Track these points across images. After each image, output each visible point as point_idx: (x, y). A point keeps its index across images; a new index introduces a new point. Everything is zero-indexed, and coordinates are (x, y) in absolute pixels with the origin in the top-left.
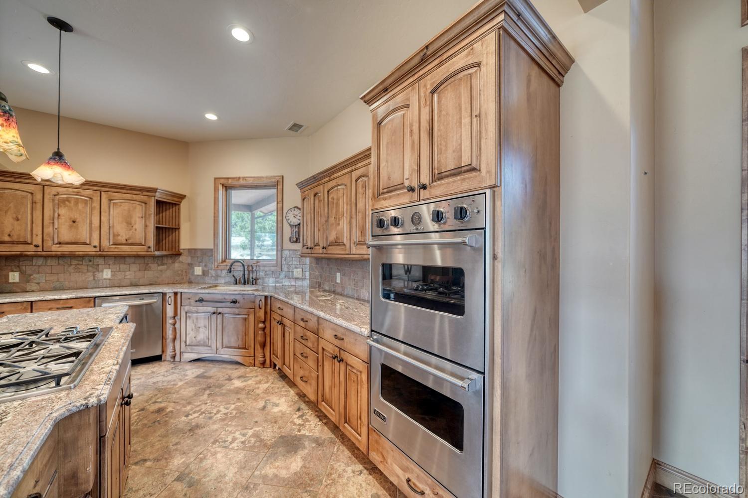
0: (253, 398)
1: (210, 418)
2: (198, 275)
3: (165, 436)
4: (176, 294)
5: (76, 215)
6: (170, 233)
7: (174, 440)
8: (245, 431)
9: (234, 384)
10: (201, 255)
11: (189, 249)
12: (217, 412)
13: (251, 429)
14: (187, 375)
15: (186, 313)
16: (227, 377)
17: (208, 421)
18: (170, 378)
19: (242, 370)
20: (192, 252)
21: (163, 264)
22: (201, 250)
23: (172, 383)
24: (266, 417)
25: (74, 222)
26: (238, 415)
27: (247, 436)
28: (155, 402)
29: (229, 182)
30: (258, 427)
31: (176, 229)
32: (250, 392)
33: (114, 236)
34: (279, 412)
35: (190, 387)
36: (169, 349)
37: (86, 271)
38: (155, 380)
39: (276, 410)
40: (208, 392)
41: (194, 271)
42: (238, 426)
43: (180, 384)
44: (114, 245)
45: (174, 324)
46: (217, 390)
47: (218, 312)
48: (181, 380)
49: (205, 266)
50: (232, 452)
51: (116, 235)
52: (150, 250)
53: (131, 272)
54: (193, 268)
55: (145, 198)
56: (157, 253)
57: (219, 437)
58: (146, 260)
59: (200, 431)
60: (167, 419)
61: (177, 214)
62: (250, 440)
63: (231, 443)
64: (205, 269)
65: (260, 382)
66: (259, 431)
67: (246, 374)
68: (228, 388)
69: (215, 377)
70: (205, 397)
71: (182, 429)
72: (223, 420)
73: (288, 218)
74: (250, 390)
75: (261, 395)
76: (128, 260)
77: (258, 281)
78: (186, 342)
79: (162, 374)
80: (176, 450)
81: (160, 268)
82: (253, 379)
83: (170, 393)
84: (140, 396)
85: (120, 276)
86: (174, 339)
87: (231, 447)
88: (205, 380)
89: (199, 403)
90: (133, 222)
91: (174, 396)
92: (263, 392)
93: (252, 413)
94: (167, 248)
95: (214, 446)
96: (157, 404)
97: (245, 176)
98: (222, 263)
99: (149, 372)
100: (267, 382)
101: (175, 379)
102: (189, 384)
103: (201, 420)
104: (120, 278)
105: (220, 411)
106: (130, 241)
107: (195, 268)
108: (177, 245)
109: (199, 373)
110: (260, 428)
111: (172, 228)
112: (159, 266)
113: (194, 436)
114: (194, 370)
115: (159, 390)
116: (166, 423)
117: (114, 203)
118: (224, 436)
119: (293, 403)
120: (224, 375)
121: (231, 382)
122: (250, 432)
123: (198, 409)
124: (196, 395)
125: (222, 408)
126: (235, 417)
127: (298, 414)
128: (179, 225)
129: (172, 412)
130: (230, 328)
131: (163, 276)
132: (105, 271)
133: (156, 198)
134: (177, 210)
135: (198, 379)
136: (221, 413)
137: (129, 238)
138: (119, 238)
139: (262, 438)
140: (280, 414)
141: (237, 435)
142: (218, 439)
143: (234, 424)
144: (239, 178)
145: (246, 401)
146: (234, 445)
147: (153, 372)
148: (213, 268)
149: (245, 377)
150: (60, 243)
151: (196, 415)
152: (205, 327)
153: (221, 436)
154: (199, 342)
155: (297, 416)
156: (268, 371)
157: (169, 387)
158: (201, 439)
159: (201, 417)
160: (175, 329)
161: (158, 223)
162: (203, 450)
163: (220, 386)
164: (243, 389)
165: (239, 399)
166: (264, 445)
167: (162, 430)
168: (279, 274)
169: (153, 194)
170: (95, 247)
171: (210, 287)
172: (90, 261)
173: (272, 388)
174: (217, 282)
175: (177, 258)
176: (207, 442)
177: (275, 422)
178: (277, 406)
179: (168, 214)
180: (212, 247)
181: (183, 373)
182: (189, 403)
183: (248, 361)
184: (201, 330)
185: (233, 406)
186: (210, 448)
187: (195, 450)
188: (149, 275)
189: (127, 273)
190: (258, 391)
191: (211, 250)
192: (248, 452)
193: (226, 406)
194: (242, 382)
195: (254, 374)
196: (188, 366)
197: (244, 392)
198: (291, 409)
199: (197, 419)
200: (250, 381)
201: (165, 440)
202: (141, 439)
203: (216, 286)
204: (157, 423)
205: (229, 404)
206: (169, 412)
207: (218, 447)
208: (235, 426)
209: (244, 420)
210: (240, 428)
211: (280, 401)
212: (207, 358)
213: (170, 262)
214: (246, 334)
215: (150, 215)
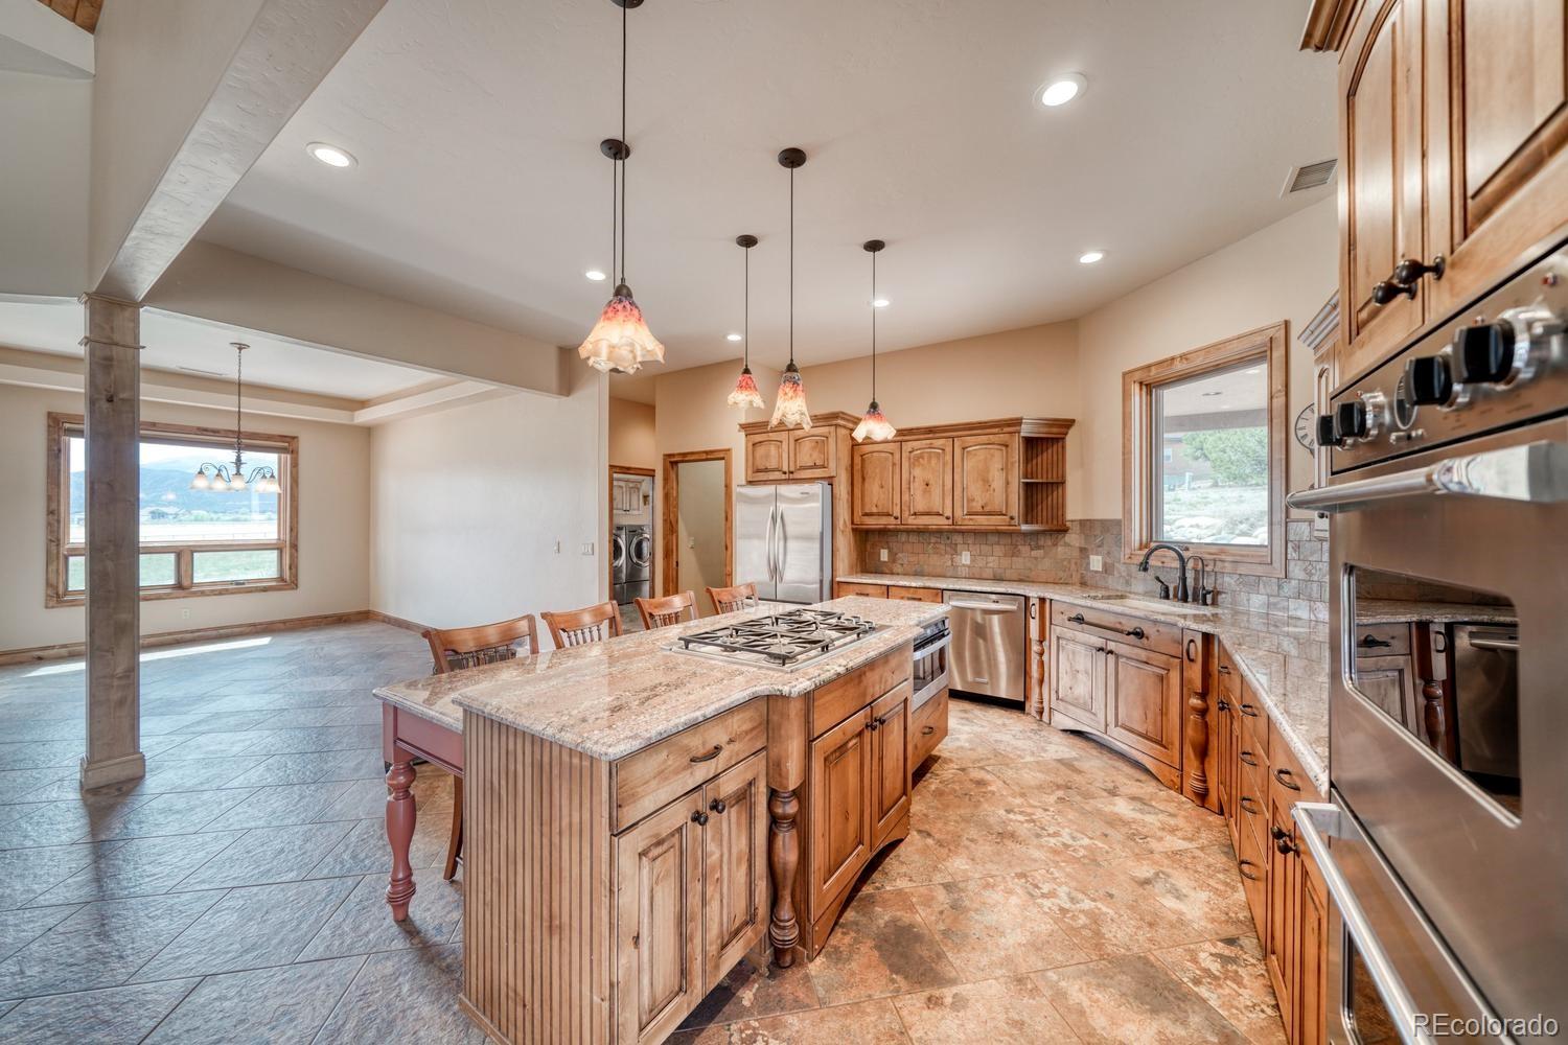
0: (1137, 851)
1: (1038, 836)
2: (1097, 572)
3: (966, 820)
4: (1042, 600)
5: (929, 476)
6: (1050, 492)
7: (973, 832)
8: (1080, 896)
9: (1115, 805)
10: (1101, 531)
11: (1080, 520)
12: (1055, 833)
13: (1094, 900)
14: (1046, 751)
15: (1058, 638)
16: (1110, 786)
17: (1033, 838)
18: (1020, 744)
19: (1149, 788)
20: (1086, 525)
21: (1038, 547)
22: (1102, 522)
23: (1019, 753)
24: (1136, 901)
25: (927, 485)
26: (1086, 861)
27: (1078, 906)
28: (982, 768)
29: (1152, 374)
30: (1108, 907)
31: (1057, 483)
32: (1136, 836)
33: (968, 501)
34: (1174, 912)
35: (1040, 771)
36: (1035, 697)
37: (943, 552)
38: (998, 736)
39: (1170, 902)
40: (1060, 793)
41: (1088, 564)
42: (1073, 878)
43: (1029, 759)
44: (969, 514)
45: (1041, 654)
46: (1078, 798)
47: (1109, 648)
48: (1033, 753)
49: (1109, 553)
50: (1035, 910)
51: (971, 500)
52: (1013, 522)
53: (995, 558)
54: (1088, 557)
55: (1003, 438)
56: (1024, 527)
57: (1033, 873)
58: (1015, 538)
59: (1010, 844)
60: (982, 799)
61: (1060, 457)
62: (1077, 916)
63: (1043, 896)
64: (1109, 561)
65: (1173, 831)
66: (1105, 914)
67: (1151, 800)
68: (1100, 806)
69: (1089, 776)
70: (1052, 799)
71: (990, 825)
72: (1055, 852)
73: (1301, 433)
74: (1140, 834)
75: (1157, 856)
76: (990, 537)
77: (1220, 598)
78: (1057, 692)
79: (1013, 732)
80: (967, 848)
81: (1034, 553)
82: (1160, 816)
83: (1007, 765)
84: (971, 750)
85: (981, 562)
86: (1041, 682)
87: (1039, 901)
88: (1070, 772)
89: (1036, 804)
90: (991, 479)
91: (1010, 772)
92: (1166, 853)
93: (1112, 874)
94: (1045, 520)
95: (1016, 880)
96: (982, 772)
97: (1185, 351)
98: (1140, 549)
99: (1000, 722)
100: (1191, 840)
101: (1024, 747)
102: (1040, 765)
103: (1024, 830)
104: (981, 565)
105: (1060, 835)
106: (987, 509)
107: (1091, 557)
108: (1060, 513)
109: (1067, 756)
110: (1110, 911)
111: (1052, 483)
112: (1032, 549)
113: (999, 847)
114: (1062, 748)
115: (996, 754)
116: (977, 805)
117: (968, 452)
118: (1039, 878)
119: (1223, 917)
120: (1107, 779)
121: (1111, 798)
122: (1087, 904)
123: (1029, 810)
124: (1040, 787)
125: (1065, 833)
126: (1078, 860)
127: (1221, 948)
128: (1063, 476)
129: (993, 793)
130: (1130, 688)
131: (1040, 567)
132: (964, 553)
133: (1022, 434)
134: (1060, 450)
135: (1059, 765)
136: (1060, 839)
137: (986, 504)
138: (974, 504)
139: (1104, 930)
140: (1174, 918)
141: (1063, 891)
142: (1028, 874)
143: (1067, 870)
144: (1173, 359)
145: (1118, 847)
146: (1047, 903)
147: (1004, 725)
148: (1122, 561)
149: (1145, 804)
150: (915, 514)
151: (1021, 818)
152: (1087, 673)
153: (1036, 874)
154: (1076, 699)
155: (1214, 951)
156: (1211, 819)
157: (1011, 755)
158: (1006, 856)
159: (1025, 825)
160: (1042, 664)
161: (1029, 476)
162: (998, 873)
163: (1088, 796)
164: (1125, 823)
165: (1106, 836)
166: (1096, 945)
167: (968, 811)
168: (1279, 586)
169: (1018, 428)
170: (948, 518)
171: (1109, 598)
172: (948, 538)
173: (1194, 858)
174: (1128, 589)
175: (1060, 536)
176: (1010, 866)
177: (1151, 925)
178: (1178, 898)
179: (1046, 457)
180: (1119, 516)
181: (1043, 744)
182: (1023, 795)
183: (1168, 774)
184: (1080, 676)
185: (1086, 841)
186: (1008, 879)
187: (989, 866)
188: (1019, 563)
189: (991, 559)
190: (1154, 844)
191: (1118, 523)
192: (1060, 932)
193: (1075, 834)
194: (1134, 809)
195: (1172, 808)
196: (1058, 738)
197: (1124, 830)
198: (1210, 926)
199: (1017, 824)
200: (1153, 817)
201: (963, 825)
202: (940, 806)
203: (1122, 597)
204: (968, 797)
205: (1083, 833)
206: (990, 791)
207: (1022, 887)
208: (1068, 875)
209: (1090, 875)
210: (1074, 884)
211: (1192, 894)
212: (1094, 737)
213: (1050, 543)
214: (1163, 712)
215: (1013, 464)
